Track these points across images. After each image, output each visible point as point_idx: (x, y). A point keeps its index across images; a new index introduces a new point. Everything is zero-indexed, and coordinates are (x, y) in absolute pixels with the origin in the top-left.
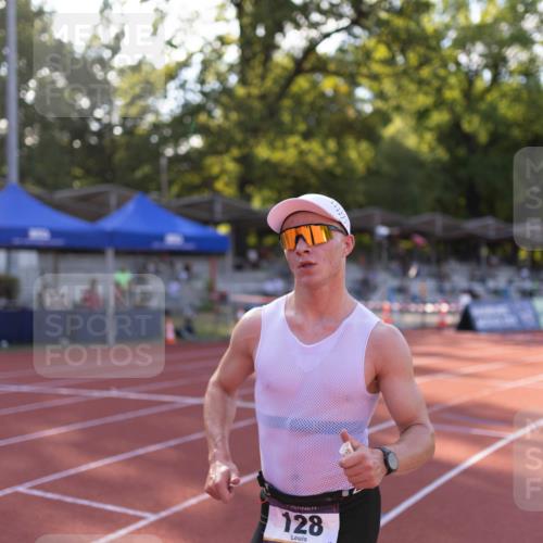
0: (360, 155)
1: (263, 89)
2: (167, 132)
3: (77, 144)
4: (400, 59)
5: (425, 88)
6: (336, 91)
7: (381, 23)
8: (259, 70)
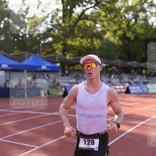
0: (97, 43)
1: (69, 24)
2: (42, 36)
3: (16, 40)
4: (109, 16)
5: (116, 24)
6: (90, 25)
7: (103, 5)
8: (68, 19)
